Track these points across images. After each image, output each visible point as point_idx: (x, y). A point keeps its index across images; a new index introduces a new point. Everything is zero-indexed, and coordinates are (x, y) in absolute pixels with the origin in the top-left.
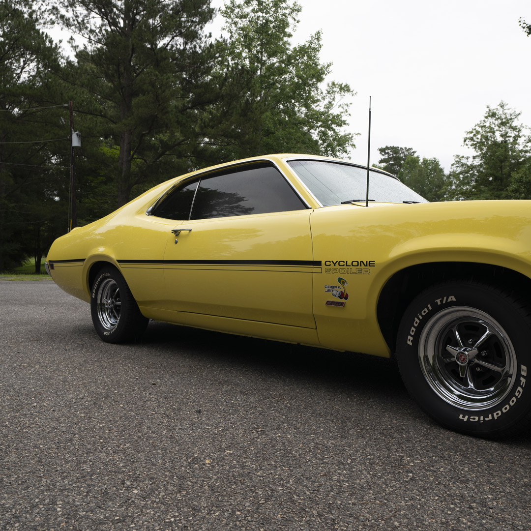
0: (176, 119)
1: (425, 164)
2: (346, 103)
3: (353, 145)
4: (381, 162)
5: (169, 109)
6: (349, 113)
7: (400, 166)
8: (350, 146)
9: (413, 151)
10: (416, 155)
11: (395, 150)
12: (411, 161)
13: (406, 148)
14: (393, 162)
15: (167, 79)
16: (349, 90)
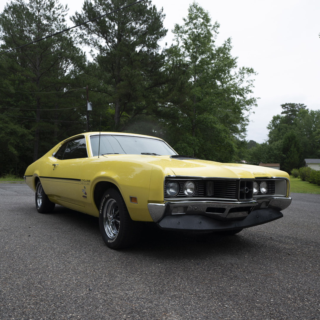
0: (142, 94)
1: (312, 114)
2: (251, 79)
3: (256, 105)
4: (282, 113)
5: (137, 89)
6: (253, 85)
7: (295, 115)
8: (254, 105)
9: (305, 105)
10: (306, 108)
11: (292, 105)
12: (303, 112)
13: (299, 104)
14: (291, 113)
15: (135, 72)
16: (253, 72)
